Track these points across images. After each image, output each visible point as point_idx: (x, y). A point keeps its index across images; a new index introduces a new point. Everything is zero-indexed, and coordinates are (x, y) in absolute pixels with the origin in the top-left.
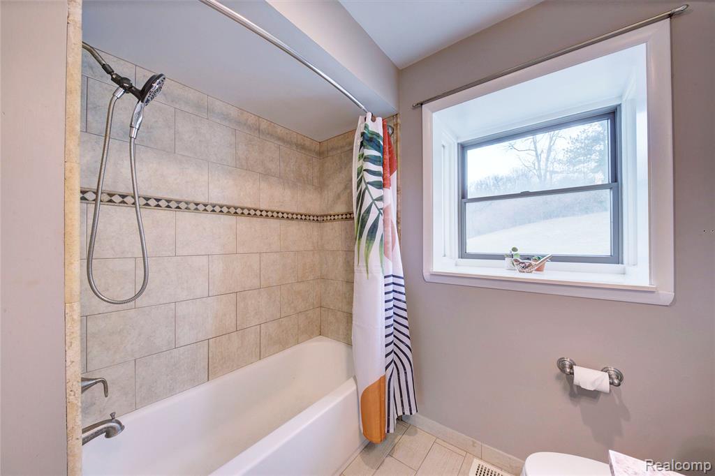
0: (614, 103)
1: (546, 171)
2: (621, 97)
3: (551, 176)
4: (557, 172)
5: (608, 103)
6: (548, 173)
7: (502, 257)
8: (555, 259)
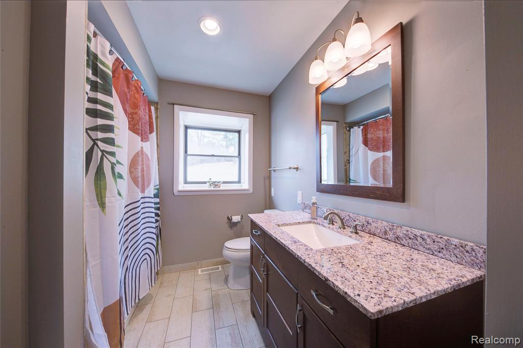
0: (240, 129)
1: (201, 135)
2: (241, 127)
3: (204, 138)
4: (206, 137)
5: (238, 128)
6: (202, 137)
7: (205, 183)
8: (224, 183)
